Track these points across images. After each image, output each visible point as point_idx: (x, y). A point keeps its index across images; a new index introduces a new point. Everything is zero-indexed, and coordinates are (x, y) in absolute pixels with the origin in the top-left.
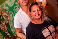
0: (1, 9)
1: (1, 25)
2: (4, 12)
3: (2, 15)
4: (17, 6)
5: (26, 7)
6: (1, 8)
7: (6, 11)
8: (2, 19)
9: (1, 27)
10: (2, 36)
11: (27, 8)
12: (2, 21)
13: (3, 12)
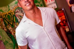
0: (15, 6)
1: (13, 29)
2: (18, 11)
3: (15, 15)
4: (39, 3)
5: (32, 11)
6: (15, 4)
7: (22, 10)
8: (15, 21)
9: (13, 32)
10: (13, 44)
11: (33, 13)
12: (15, 24)
13: (16, 11)
